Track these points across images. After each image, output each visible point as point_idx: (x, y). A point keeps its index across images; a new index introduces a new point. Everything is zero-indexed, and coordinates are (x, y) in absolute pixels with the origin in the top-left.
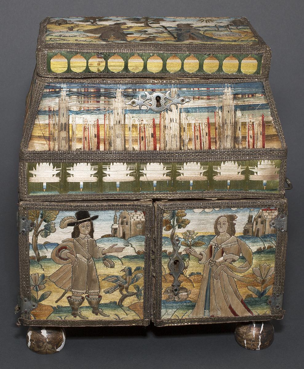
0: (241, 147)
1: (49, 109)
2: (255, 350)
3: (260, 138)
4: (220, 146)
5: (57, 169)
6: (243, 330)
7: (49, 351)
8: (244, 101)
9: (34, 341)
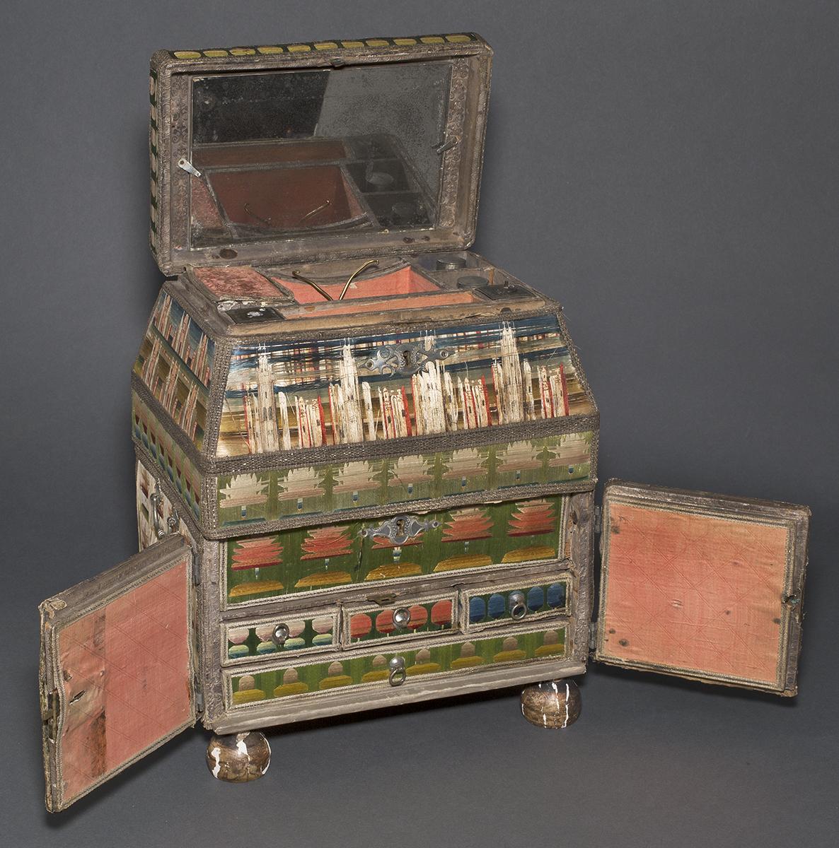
0: (534, 418)
1: (243, 387)
2: (559, 727)
3: (561, 401)
4: (504, 419)
5: (264, 482)
6: (537, 699)
7: (253, 776)
8: (532, 346)
9: (225, 763)
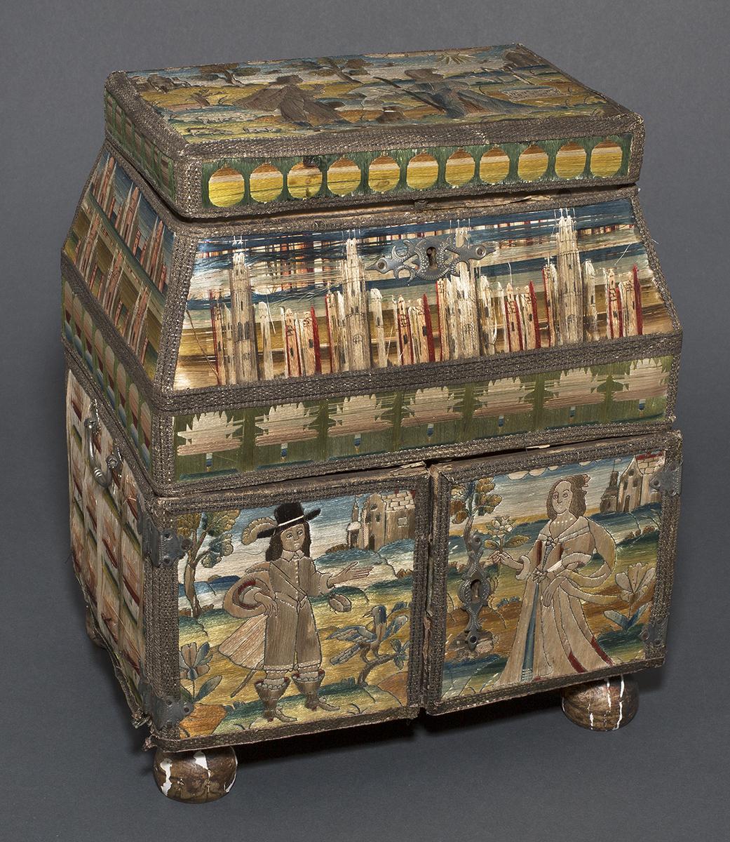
0: (597, 338)
1: (211, 294)
2: (610, 729)
3: (633, 315)
4: (557, 340)
5: (235, 422)
6: (582, 693)
7: (213, 795)
8: (598, 242)
9: (178, 779)
